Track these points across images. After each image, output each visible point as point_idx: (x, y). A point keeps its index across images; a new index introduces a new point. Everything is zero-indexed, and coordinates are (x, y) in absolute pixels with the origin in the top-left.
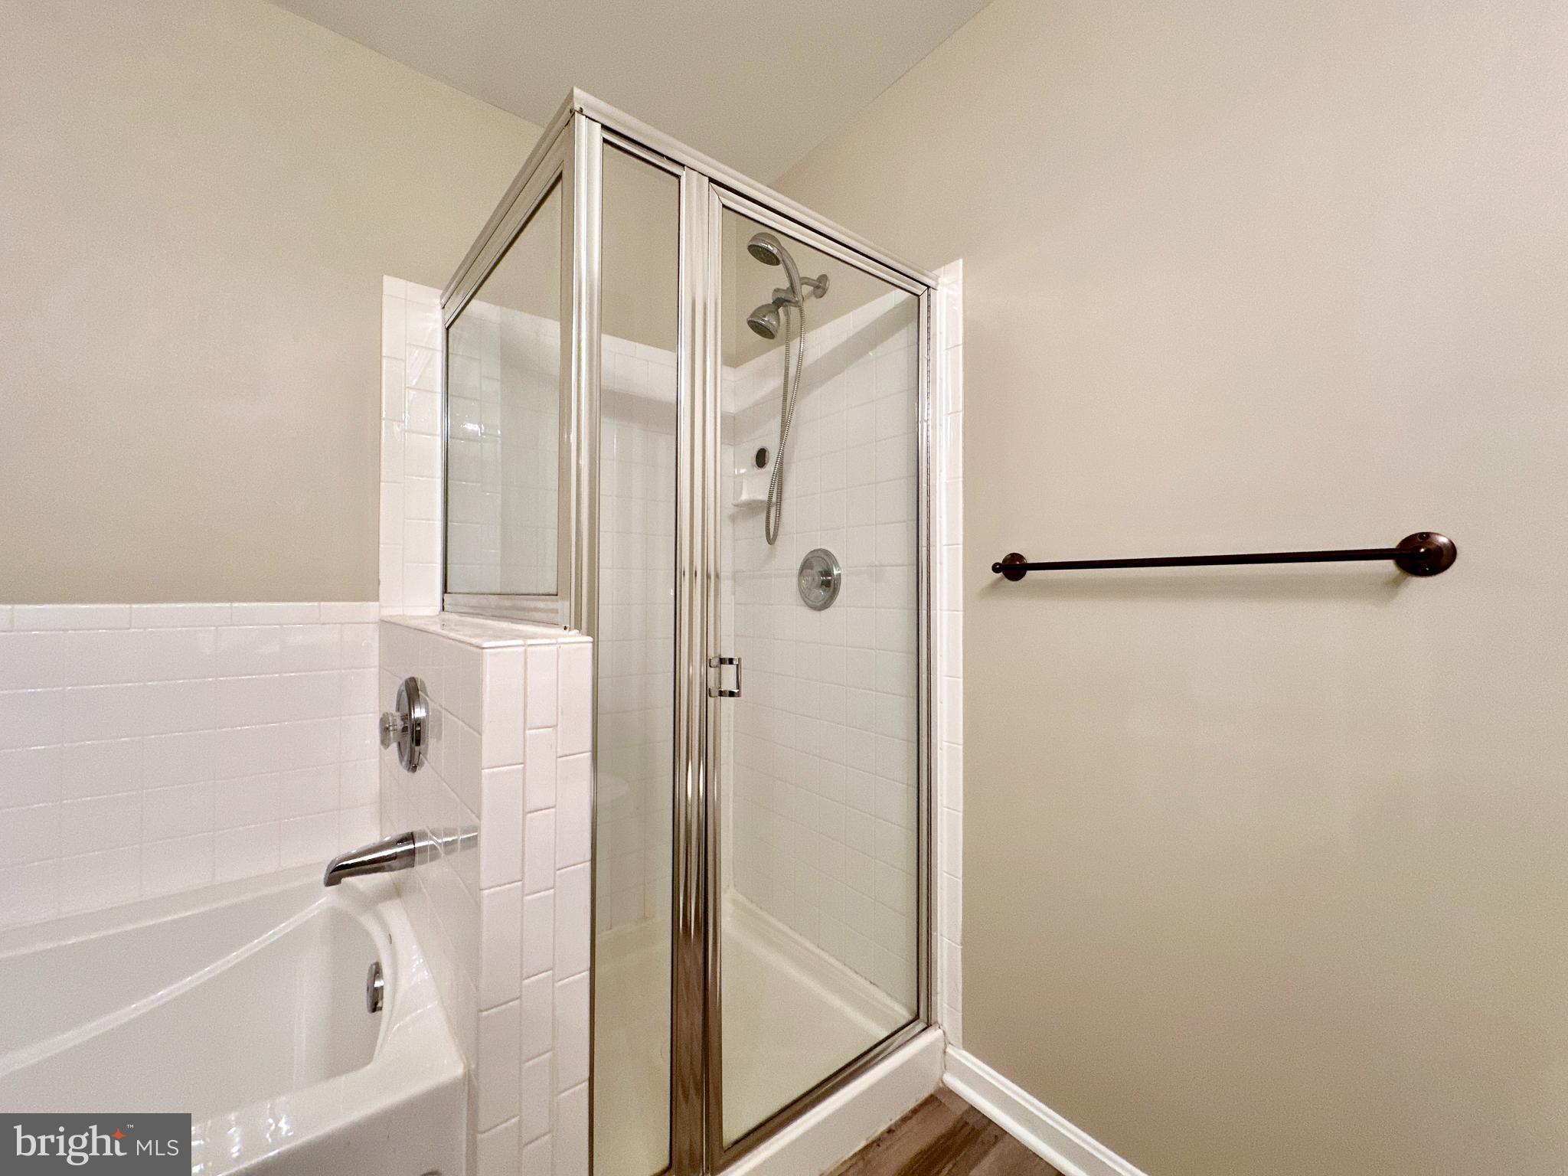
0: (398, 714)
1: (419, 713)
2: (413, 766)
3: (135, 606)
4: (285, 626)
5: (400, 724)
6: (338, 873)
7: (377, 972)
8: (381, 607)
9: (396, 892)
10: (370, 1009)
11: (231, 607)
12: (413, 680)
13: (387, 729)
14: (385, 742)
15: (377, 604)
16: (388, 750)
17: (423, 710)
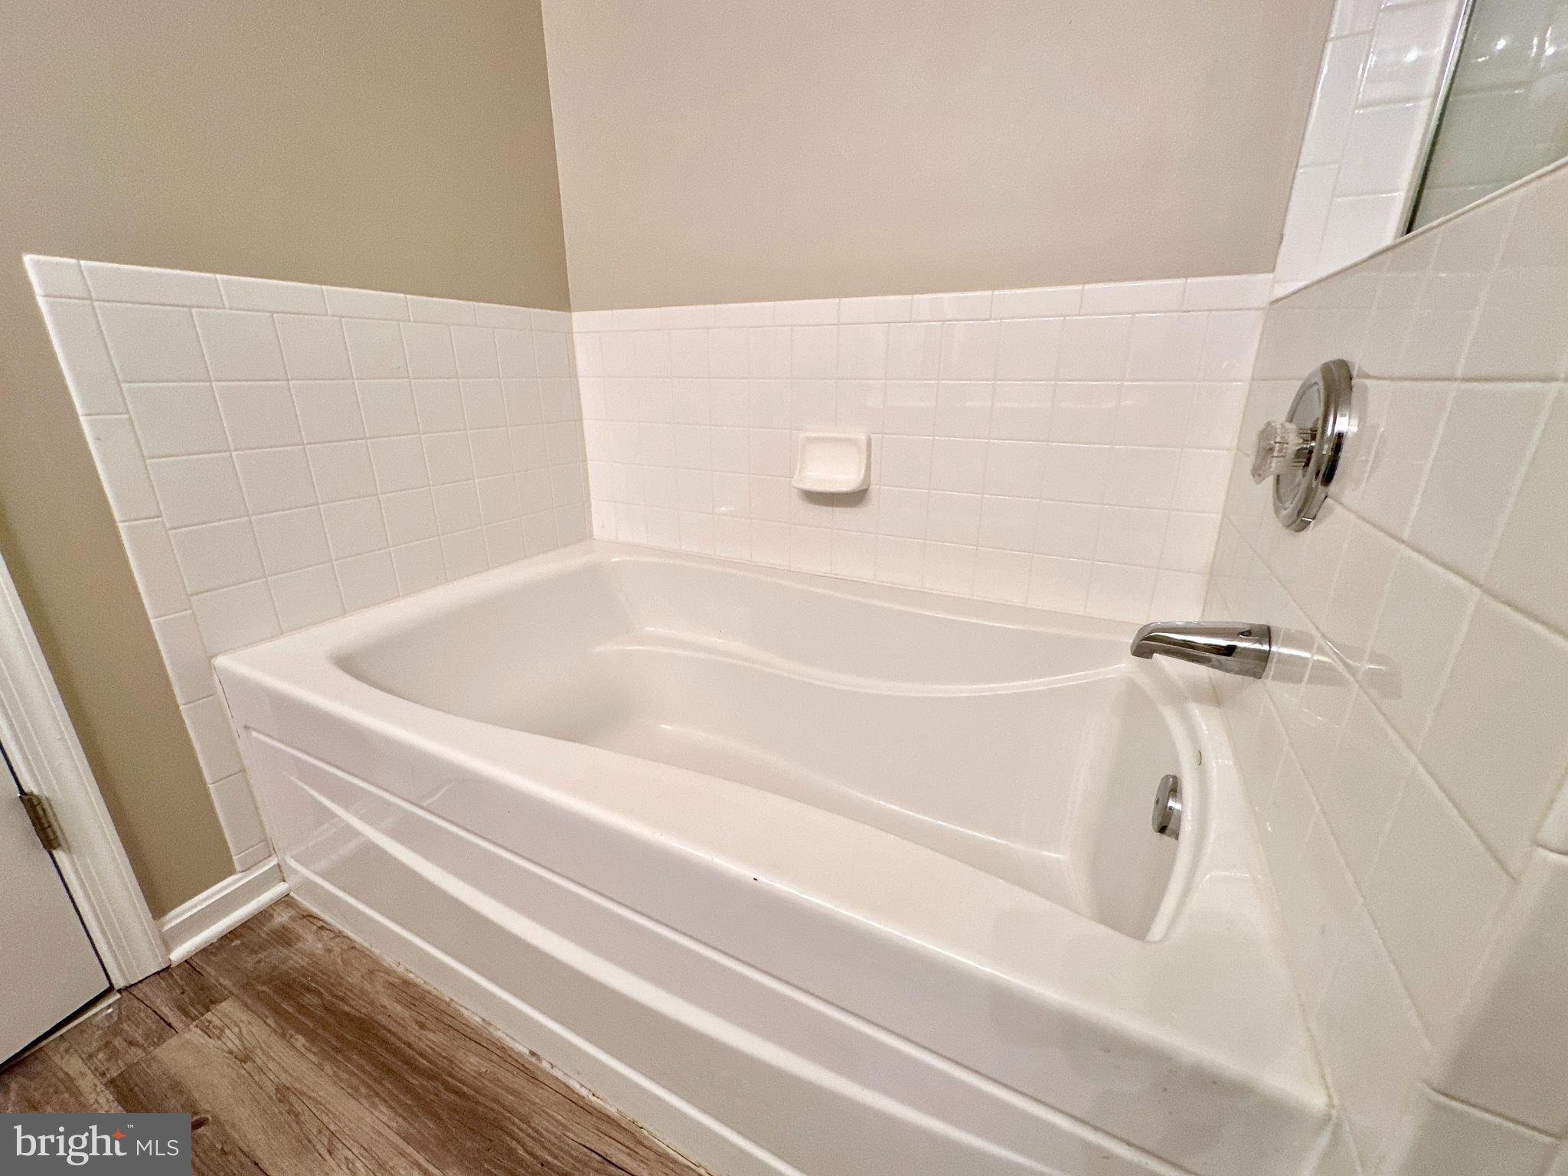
0: (1291, 426)
1: (1344, 424)
2: (1302, 517)
3: (997, 293)
4: (1137, 315)
5: (1294, 443)
6: (1149, 644)
7: (1173, 788)
8: (1275, 281)
9: (1215, 698)
10: (1156, 826)
11: (1083, 289)
12: (1343, 365)
13: (1271, 449)
14: (1258, 472)
15: (1270, 276)
16: (1260, 485)
17: (1355, 422)
